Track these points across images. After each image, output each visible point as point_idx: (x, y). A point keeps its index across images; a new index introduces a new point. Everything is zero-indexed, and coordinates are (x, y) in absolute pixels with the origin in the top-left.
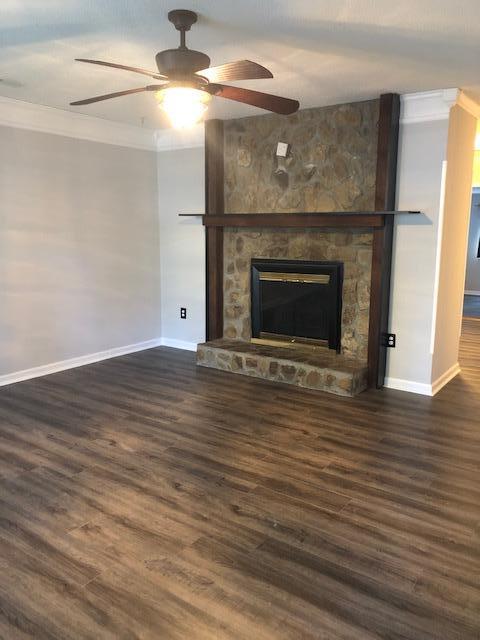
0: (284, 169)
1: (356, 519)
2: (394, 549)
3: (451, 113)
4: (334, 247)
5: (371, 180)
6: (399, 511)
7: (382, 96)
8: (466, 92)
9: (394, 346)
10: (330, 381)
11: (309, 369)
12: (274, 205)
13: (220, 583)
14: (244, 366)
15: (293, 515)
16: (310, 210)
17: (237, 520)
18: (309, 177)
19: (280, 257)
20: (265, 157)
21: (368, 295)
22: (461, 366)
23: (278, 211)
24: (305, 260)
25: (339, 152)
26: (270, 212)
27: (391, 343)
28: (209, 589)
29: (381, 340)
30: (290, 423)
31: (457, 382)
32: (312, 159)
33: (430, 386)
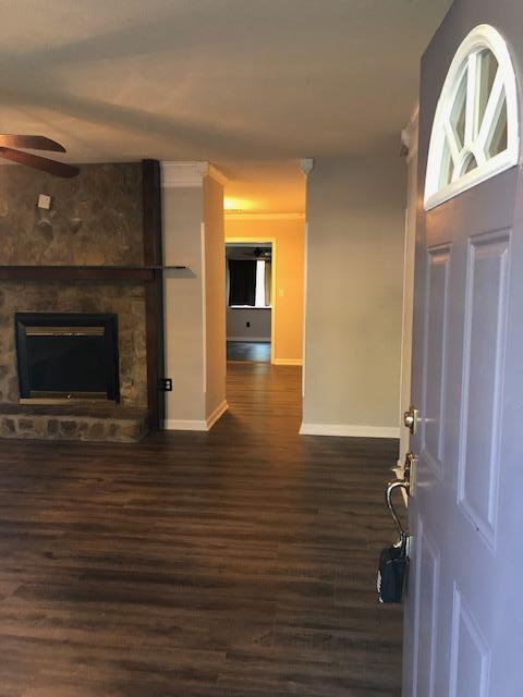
0: (48, 222)
1: (164, 537)
2: (197, 550)
3: (204, 182)
4: (106, 299)
5: (139, 237)
6: (196, 523)
7: (144, 160)
8: (215, 166)
9: (170, 390)
10: (114, 430)
11: (91, 421)
12: (38, 257)
13: (51, 614)
14: (17, 429)
15: (105, 547)
16: (79, 263)
17: (52, 563)
18: (75, 230)
19: (49, 311)
20: (25, 208)
21: (144, 345)
22: (228, 403)
23: (44, 263)
24: (76, 312)
25: (105, 208)
26: (34, 264)
27: (168, 387)
28: (43, 621)
29: (159, 385)
30: (81, 475)
31: (227, 416)
32: (77, 214)
33: (205, 422)
